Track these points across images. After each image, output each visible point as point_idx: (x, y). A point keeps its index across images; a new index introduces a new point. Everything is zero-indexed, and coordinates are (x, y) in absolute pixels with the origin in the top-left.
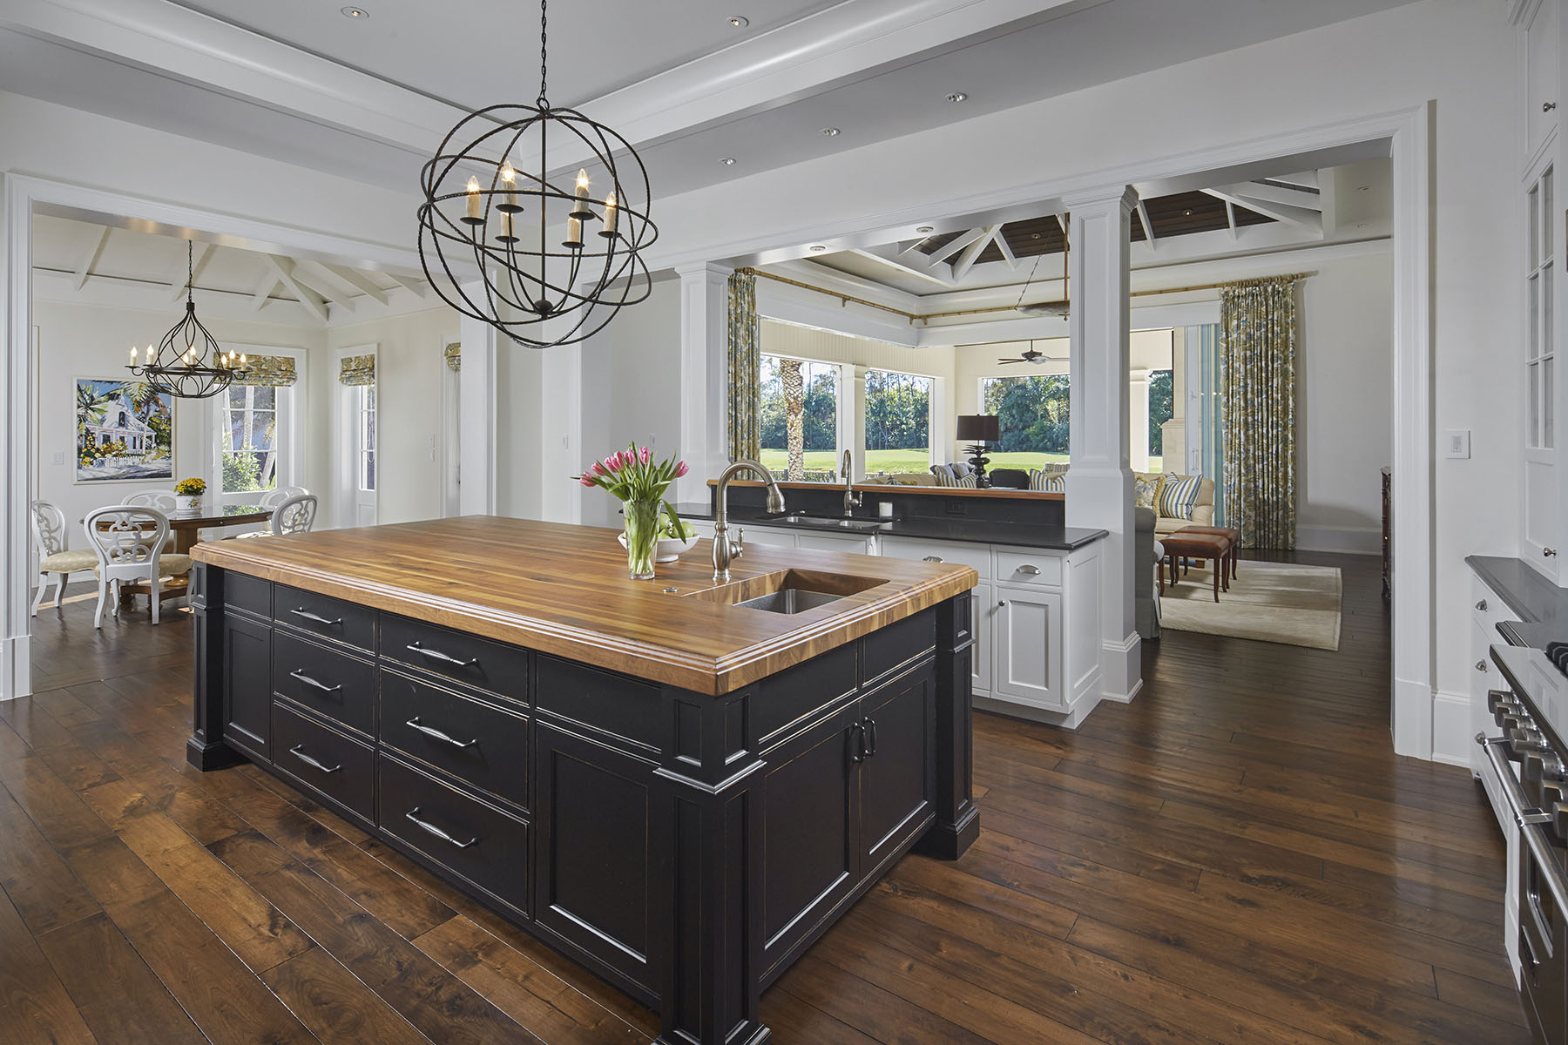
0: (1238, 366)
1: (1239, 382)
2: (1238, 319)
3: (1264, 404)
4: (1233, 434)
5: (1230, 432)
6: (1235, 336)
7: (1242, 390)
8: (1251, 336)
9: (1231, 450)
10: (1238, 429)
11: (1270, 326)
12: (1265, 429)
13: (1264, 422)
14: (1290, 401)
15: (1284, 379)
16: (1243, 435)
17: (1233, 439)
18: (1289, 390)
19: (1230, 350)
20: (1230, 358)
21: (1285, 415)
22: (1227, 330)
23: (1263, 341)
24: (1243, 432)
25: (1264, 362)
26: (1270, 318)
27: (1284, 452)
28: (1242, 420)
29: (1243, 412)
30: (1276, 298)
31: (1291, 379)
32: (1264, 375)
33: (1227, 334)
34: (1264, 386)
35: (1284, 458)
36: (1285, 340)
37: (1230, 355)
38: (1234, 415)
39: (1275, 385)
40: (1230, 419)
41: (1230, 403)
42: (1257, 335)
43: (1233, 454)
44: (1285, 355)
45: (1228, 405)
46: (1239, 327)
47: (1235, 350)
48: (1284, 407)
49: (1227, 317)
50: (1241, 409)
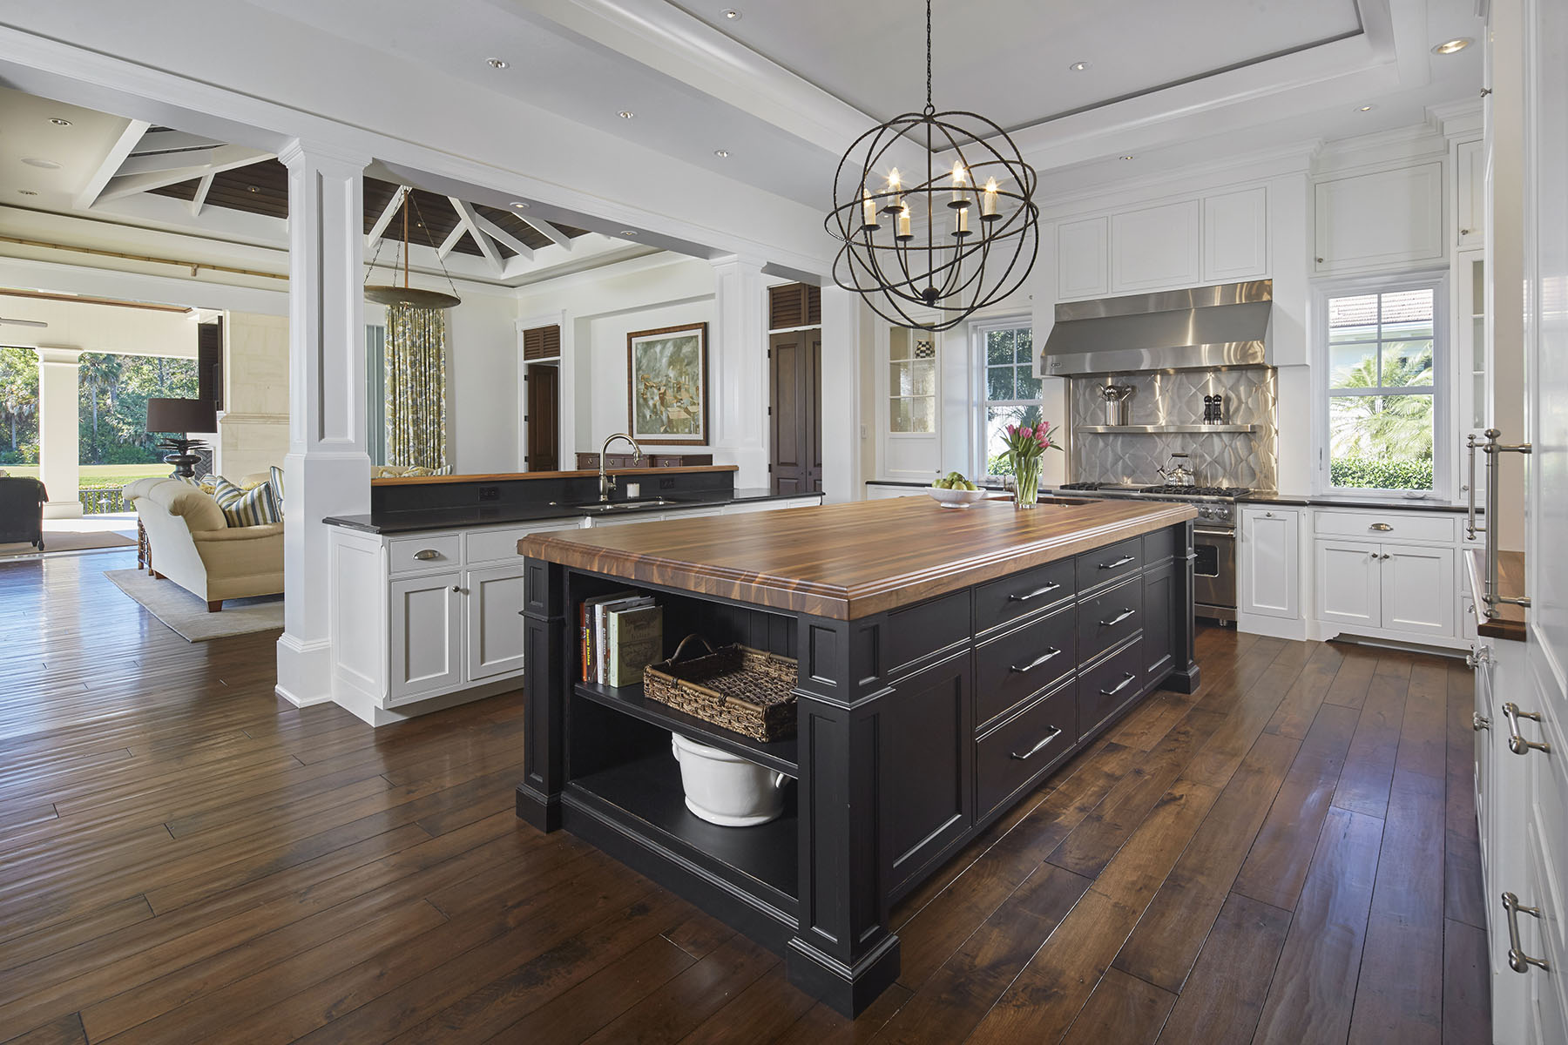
0: (405, 368)
1: (407, 383)
2: (404, 326)
3: (424, 404)
4: (402, 429)
5: (398, 427)
6: (401, 341)
7: (409, 390)
8: (413, 344)
9: (400, 444)
10: (406, 425)
11: (427, 337)
12: (425, 426)
13: (424, 419)
14: (443, 403)
15: (439, 384)
16: (411, 431)
17: (402, 433)
18: (442, 393)
19: (396, 352)
20: (397, 360)
21: (439, 414)
22: (393, 335)
23: (422, 350)
24: (411, 428)
25: (423, 368)
26: (427, 329)
27: (439, 445)
28: (410, 417)
29: (410, 410)
30: (431, 314)
31: (443, 384)
32: (423, 378)
33: (393, 338)
34: (423, 388)
35: (439, 450)
36: (439, 350)
37: (397, 357)
38: (402, 413)
39: (432, 388)
40: (398, 415)
41: (397, 402)
42: (418, 342)
43: (402, 447)
44: (439, 363)
45: (395, 403)
46: (404, 334)
47: (401, 354)
48: (439, 407)
49: (393, 322)
50: (410, 407)
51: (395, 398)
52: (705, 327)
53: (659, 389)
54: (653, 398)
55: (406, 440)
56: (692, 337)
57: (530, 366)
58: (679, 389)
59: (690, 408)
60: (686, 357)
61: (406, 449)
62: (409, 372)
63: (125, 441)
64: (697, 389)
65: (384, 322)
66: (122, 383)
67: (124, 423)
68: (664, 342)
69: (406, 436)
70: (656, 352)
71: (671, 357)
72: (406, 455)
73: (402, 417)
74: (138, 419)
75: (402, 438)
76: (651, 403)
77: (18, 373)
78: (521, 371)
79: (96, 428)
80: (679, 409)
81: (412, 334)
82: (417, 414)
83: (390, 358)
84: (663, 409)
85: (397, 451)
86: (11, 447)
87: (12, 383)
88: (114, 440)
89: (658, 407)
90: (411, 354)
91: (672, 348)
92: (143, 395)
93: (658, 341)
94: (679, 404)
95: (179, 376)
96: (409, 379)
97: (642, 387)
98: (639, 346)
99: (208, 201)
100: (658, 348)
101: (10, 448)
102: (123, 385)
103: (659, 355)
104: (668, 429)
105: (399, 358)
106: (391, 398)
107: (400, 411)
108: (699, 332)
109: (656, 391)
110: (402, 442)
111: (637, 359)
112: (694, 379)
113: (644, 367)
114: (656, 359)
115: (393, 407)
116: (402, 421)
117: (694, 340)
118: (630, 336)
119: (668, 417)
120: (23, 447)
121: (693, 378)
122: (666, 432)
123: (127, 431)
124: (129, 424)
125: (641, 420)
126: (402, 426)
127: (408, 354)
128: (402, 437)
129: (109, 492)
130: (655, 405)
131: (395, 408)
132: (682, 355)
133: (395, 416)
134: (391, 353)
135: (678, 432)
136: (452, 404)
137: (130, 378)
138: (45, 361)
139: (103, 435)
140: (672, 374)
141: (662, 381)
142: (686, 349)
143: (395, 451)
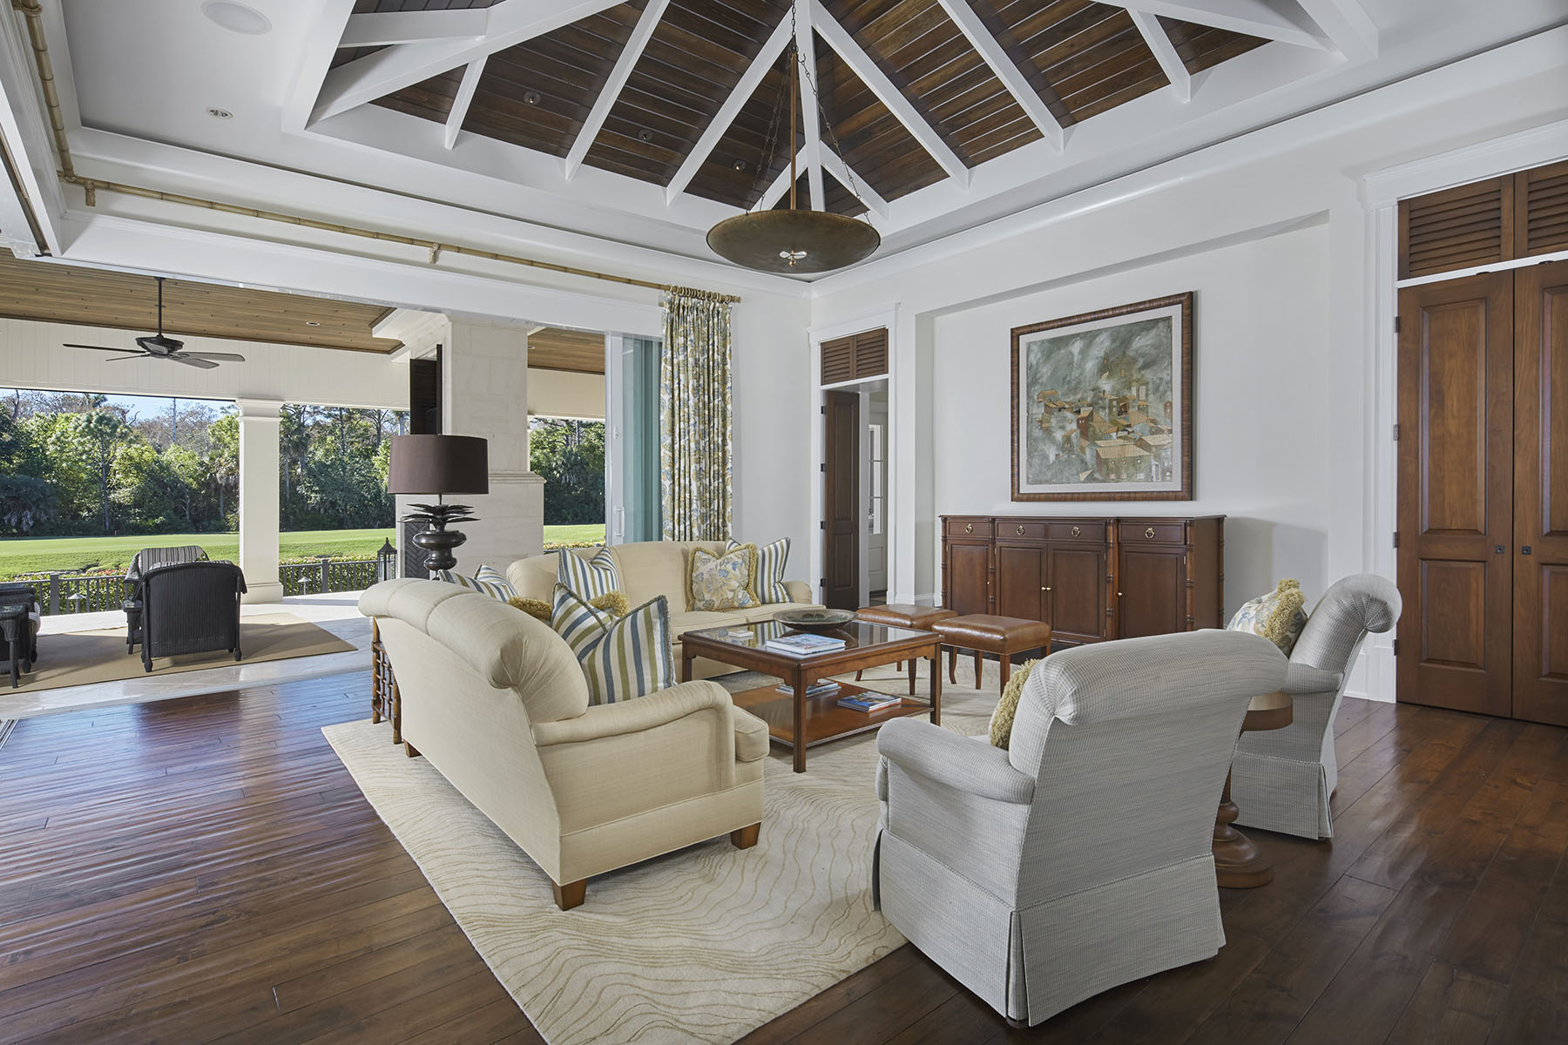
0: (686, 397)
1: (688, 419)
2: (686, 337)
3: (708, 449)
4: (682, 486)
5: (677, 483)
6: (681, 358)
7: (692, 428)
8: (697, 361)
9: (679, 507)
10: (687, 479)
11: (711, 353)
12: (708, 480)
13: (708, 471)
14: (729, 447)
15: (724, 420)
16: (694, 488)
17: (682, 492)
18: (728, 433)
19: (676, 375)
20: (676, 386)
21: (724, 463)
22: (672, 349)
23: (706, 371)
24: (693, 482)
25: (706, 397)
26: (711, 342)
27: (724, 507)
28: (693, 467)
29: (693, 458)
30: (716, 320)
31: (729, 420)
32: (707, 412)
33: (672, 355)
34: (707, 426)
35: (724, 515)
36: (724, 372)
37: (676, 381)
38: (682, 461)
39: (716, 426)
40: (677, 466)
41: (677, 446)
42: (701, 360)
43: (682, 512)
44: (724, 390)
45: (673, 448)
46: (686, 348)
47: (682, 376)
48: (724, 453)
49: (672, 331)
50: (692, 454)
51: (673, 440)
52: (1189, 302)
53: (1078, 412)
54: (1063, 428)
55: (687, 501)
56: (1156, 321)
57: (829, 395)
58: (1123, 410)
59: (1149, 439)
60: (1143, 355)
61: (688, 514)
62: (691, 402)
63: (313, 508)
64: (1168, 405)
65: (658, 331)
66: (311, 452)
67: (312, 492)
68: (1090, 337)
69: (687, 495)
70: (1071, 354)
71: (1106, 357)
72: (688, 523)
73: (682, 468)
74: (323, 487)
75: (682, 499)
76: (1059, 435)
77: (225, 446)
78: (817, 401)
79: (288, 496)
80: (1121, 442)
81: (695, 349)
82: (699, 463)
83: (668, 382)
84: (1085, 443)
85: (676, 517)
86: (220, 516)
87: (221, 456)
88: (303, 507)
89: (1074, 441)
90: (694, 378)
91: (1107, 344)
92: (328, 463)
93: (1078, 335)
94: (1121, 434)
95: (356, 445)
96: (692, 412)
97: (1039, 411)
98: (1034, 348)
99: (466, 126)
100: (1076, 347)
101: (218, 517)
102: (310, 456)
103: (1076, 358)
104: (1097, 475)
105: (679, 384)
106: (669, 441)
107: (680, 458)
108: (1176, 312)
109: (1069, 415)
110: (682, 503)
111: (1029, 367)
112: (1160, 390)
113: (1044, 380)
114: (1071, 363)
115: (670, 454)
116: (682, 473)
117: (1161, 325)
118: (1016, 334)
119: (1098, 456)
120: (229, 516)
121: (1156, 389)
122: (1091, 479)
123: (314, 498)
124: (316, 492)
125: (1036, 461)
126: (682, 481)
127: (690, 377)
128: (682, 496)
129: (308, 567)
130: (1068, 439)
131: (673, 455)
132: (1131, 353)
133: (673, 467)
134: (669, 375)
135: (1118, 480)
136: (737, 447)
137: (316, 449)
138: (245, 415)
139: (294, 503)
140: (1107, 385)
141: (1083, 399)
142: (1141, 343)
143: (674, 517)
